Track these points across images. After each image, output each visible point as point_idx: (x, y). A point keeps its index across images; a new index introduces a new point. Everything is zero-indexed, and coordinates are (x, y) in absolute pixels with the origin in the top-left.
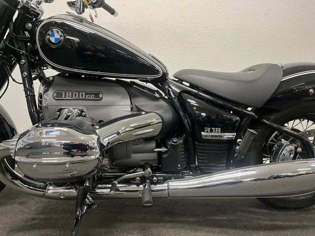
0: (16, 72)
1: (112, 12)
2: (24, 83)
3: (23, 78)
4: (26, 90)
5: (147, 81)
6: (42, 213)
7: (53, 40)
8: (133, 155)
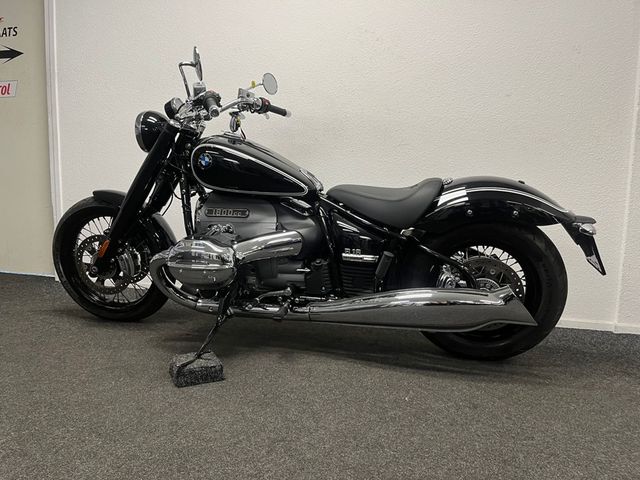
0: (177, 190)
1: (283, 113)
2: (182, 199)
3: (182, 195)
4: (184, 206)
5: (299, 198)
6: (197, 331)
7: (203, 163)
8: (279, 275)
